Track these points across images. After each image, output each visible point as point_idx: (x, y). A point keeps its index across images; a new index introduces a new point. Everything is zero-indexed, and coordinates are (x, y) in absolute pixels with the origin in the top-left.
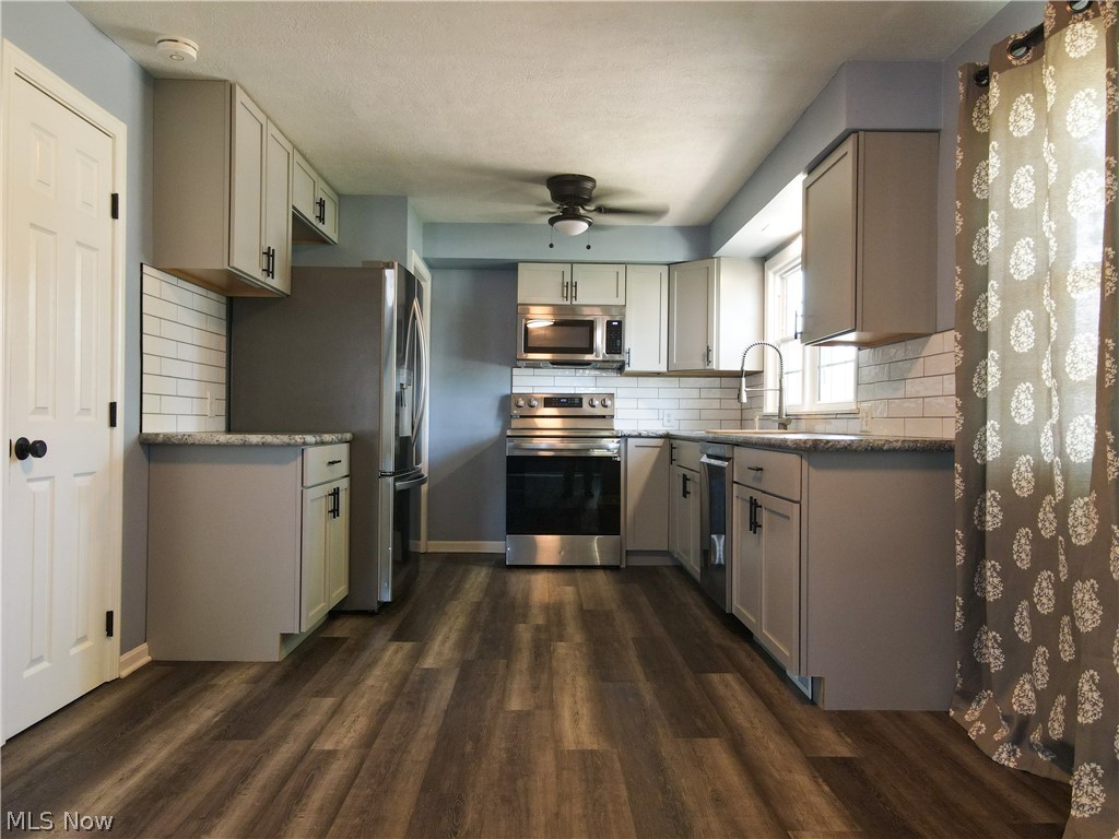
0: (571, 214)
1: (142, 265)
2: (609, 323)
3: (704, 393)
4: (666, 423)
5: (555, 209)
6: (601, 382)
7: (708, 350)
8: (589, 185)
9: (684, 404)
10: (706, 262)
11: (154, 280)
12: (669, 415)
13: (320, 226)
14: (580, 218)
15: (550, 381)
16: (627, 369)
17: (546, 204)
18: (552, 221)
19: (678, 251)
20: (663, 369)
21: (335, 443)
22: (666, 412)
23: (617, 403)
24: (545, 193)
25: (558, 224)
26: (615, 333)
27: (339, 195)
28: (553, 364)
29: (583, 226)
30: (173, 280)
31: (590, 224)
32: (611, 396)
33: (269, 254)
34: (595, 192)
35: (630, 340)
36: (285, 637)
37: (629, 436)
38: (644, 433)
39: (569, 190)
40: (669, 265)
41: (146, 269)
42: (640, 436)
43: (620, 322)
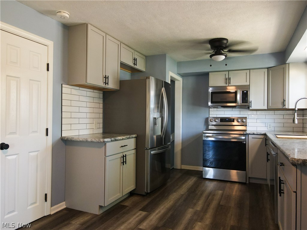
0: (218, 53)
1: (62, 84)
2: (243, 92)
3: (285, 117)
4: (269, 128)
5: (212, 52)
6: (242, 113)
7: (284, 101)
8: (225, 42)
9: (276, 121)
10: (283, 66)
11: (66, 89)
12: (270, 125)
13: (135, 66)
14: (222, 54)
15: (222, 113)
16: (250, 108)
17: (209, 50)
18: (211, 56)
19: (271, 63)
20: (266, 108)
21: (125, 139)
22: (269, 124)
23: (248, 121)
24: (209, 46)
25: (213, 57)
26: (245, 96)
27: (146, 56)
28: (222, 107)
29: (223, 57)
30: (78, 88)
31: (226, 56)
32: (246, 118)
33: (106, 78)
34: (228, 44)
35: (252, 97)
36: (101, 207)
37: (249, 134)
38: (255, 133)
39: (217, 44)
40: (268, 68)
41: (63, 85)
42: (254, 134)
43: (247, 91)
